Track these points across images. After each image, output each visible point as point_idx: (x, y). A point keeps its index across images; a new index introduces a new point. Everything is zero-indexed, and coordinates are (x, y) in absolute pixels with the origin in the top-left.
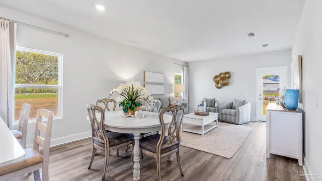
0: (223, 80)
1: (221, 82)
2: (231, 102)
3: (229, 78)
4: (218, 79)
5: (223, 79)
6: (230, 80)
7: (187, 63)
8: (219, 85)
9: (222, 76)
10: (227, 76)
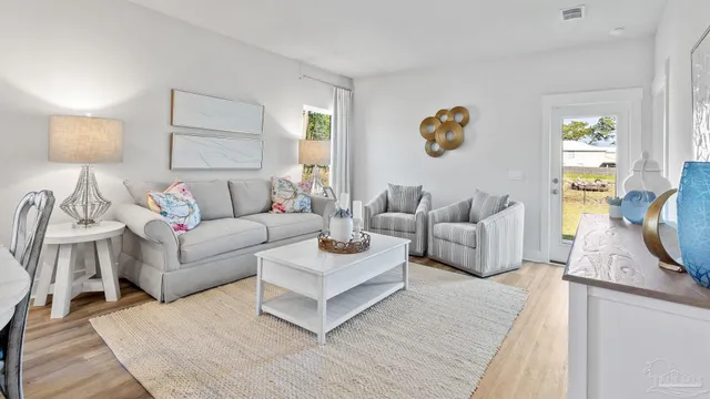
0: (445, 131)
1: (441, 137)
2: (465, 199)
3: (463, 124)
4: (433, 129)
5: (447, 127)
6: (468, 130)
7: (351, 80)
8: (437, 147)
9: (445, 118)
10: (459, 118)
